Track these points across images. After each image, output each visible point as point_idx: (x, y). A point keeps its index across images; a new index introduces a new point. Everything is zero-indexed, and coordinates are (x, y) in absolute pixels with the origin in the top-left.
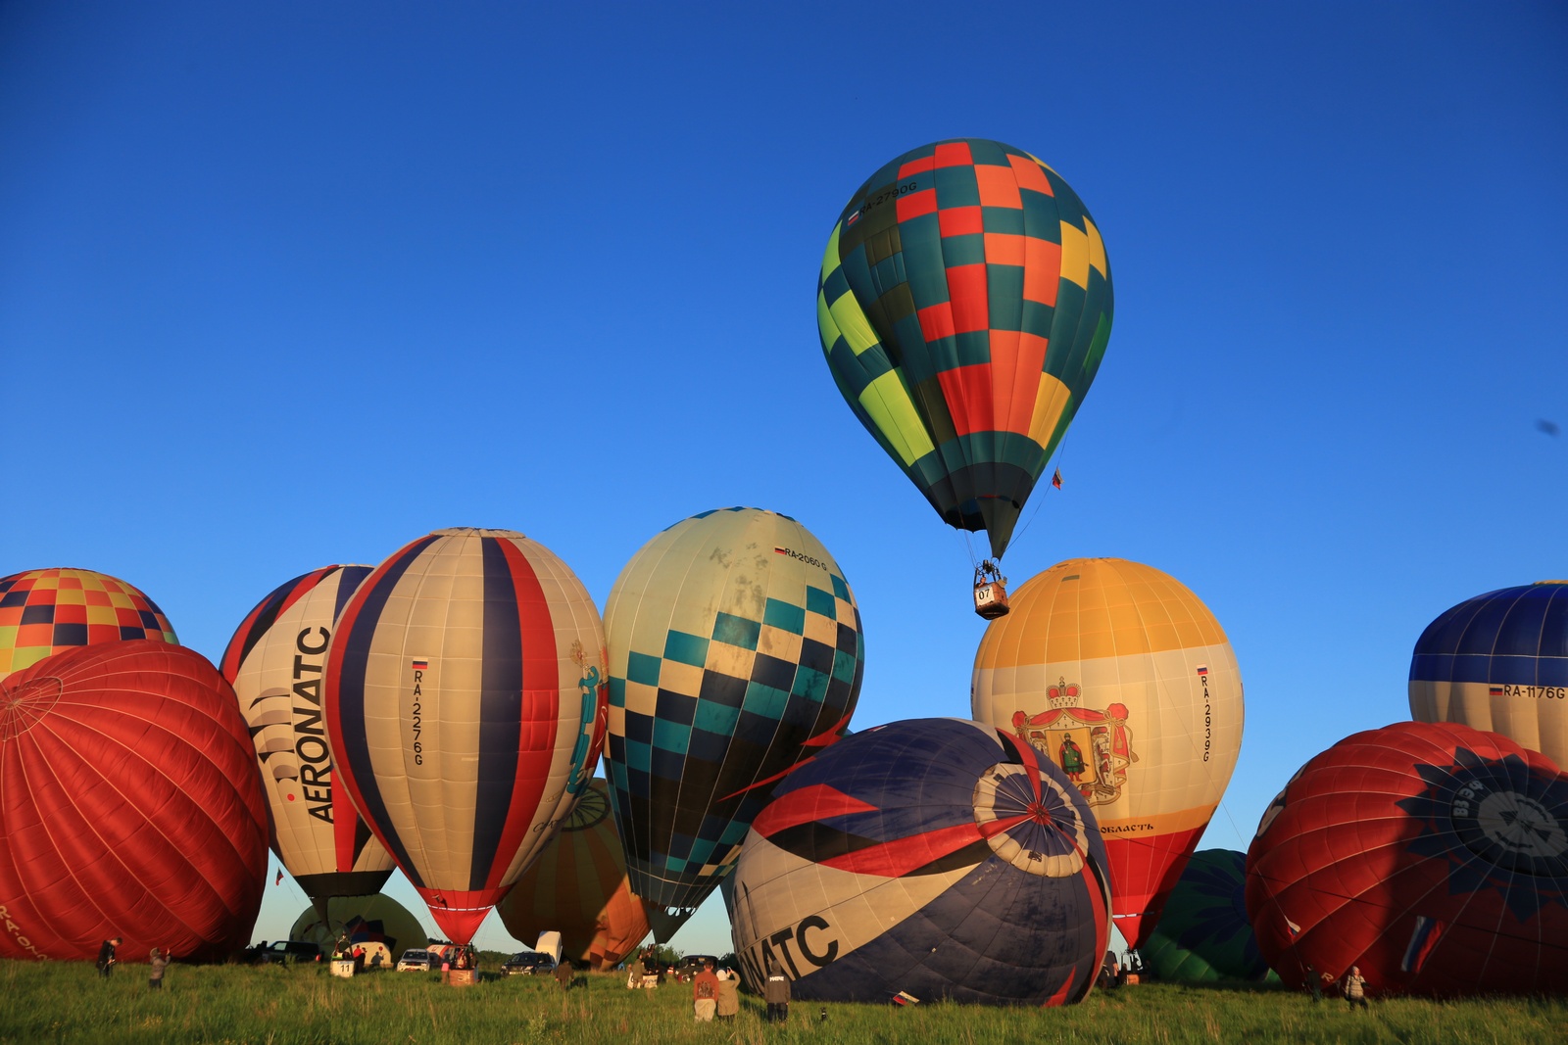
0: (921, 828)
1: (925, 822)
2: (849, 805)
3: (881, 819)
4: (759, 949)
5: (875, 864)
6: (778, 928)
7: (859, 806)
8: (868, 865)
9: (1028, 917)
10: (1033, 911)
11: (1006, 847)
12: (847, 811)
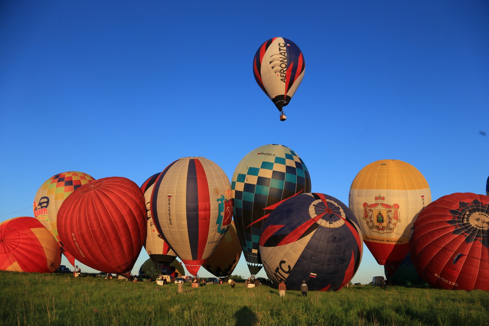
0: (298, 226)
1: (298, 224)
2: (277, 227)
3: (287, 228)
4: (274, 276)
5: (289, 240)
6: (275, 268)
7: (280, 227)
8: (288, 241)
9: (334, 240)
10: (335, 238)
11: (322, 223)
12: (277, 229)
